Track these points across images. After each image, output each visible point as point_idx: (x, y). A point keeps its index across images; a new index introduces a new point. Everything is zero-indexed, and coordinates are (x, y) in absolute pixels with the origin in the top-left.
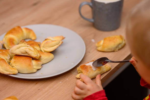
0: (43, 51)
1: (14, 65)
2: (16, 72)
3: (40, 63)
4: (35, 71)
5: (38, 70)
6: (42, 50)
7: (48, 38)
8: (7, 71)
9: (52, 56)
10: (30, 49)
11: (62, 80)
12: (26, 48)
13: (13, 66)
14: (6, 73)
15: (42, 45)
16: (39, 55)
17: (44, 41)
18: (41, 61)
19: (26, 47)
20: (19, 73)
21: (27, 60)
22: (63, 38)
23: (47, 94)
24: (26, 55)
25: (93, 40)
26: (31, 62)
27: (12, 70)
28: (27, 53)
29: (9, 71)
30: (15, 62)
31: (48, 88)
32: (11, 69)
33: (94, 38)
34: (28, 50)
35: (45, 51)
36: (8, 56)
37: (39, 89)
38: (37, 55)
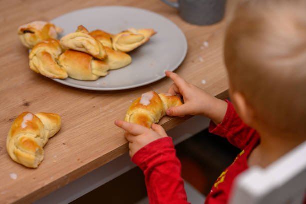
0: (116, 50)
1: (63, 64)
2: (65, 76)
3: (106, 67)
4: (94, 78)
5: (101, 77)
6: (115, 48)
7: (129, 30)
8: (51, 72)
9: (128, 59)
10: (89, 42)
11: (135, 99)
12: (83, 40)
13: (61, 66)
14: (49, 74)
15: (115, 40)
16: (103, 54)
17: (120, 34)
18: (106, 64)
19: (85, 38)
20: (69, 77)
21: (84, 60)
22: (154, 34)
23: (103, 116)
24: (83, 50)
25: (206, 44)
26: (89, 62)
27: (58, 72)
28: (84, 47)
29: (54, 73)
30: (65, 59)
31: (108, 106)
32: (58, 70)
33: (208, 41)
34: (85, 43)
35: (119, 50)
36: (57, 49)
37: (94, 107)
38: (100, 53)
